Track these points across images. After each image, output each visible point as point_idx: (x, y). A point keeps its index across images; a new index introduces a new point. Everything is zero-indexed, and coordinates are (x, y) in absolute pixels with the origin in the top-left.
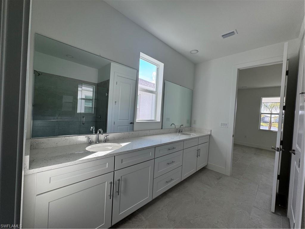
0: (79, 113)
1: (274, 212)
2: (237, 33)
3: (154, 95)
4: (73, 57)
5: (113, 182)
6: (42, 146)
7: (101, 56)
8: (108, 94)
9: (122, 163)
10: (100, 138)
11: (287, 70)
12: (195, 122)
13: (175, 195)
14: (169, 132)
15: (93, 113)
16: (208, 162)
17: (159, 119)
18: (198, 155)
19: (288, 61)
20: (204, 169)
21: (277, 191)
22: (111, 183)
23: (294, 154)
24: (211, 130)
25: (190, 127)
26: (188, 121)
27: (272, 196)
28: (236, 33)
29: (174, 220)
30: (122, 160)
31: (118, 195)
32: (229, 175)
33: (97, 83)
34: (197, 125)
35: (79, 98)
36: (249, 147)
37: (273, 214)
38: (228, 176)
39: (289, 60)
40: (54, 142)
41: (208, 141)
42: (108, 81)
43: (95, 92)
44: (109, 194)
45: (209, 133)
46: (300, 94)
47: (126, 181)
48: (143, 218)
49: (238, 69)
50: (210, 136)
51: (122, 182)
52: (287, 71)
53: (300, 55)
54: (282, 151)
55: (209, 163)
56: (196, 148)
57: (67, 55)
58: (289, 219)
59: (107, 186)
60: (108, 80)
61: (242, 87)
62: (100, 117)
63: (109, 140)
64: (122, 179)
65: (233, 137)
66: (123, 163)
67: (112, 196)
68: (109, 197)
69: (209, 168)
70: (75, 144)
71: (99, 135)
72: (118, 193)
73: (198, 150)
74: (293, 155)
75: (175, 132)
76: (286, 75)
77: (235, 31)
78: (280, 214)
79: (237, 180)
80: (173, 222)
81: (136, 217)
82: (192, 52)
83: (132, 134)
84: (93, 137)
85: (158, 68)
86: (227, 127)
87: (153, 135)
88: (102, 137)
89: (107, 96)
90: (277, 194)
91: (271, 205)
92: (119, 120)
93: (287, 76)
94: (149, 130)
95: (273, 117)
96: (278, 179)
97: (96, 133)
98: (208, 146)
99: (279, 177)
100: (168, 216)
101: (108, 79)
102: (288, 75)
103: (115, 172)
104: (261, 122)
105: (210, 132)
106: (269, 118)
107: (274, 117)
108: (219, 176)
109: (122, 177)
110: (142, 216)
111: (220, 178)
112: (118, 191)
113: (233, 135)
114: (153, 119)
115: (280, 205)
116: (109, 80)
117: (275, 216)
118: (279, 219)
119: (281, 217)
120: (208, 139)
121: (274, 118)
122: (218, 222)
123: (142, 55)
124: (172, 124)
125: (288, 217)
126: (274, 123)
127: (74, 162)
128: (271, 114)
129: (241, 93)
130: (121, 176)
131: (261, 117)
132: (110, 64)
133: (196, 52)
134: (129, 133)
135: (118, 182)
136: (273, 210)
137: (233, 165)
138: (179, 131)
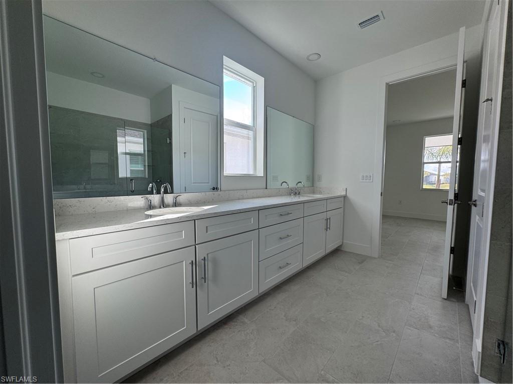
0: (122, 179)
1: (446, 298)
2: (384, 18)
3: (251, 133)
4: (103, 77)
5: (194, 262)
6: (70, 212)
7: (158, 59)
8: (170, 139)
9: (207, 232)
10: (166, 200)
11: (464, 79)
12: (320, 177)
13: (294, 288)
14: (279, 194)
15: (147, 177)
16: (343, 239)
17: (260, 173)
18: (327, 228)
19: (465, 64)
20: (337, 251)
21: (451, 273)
22: (192, 262)
23: (475, 205)
24: (346, 189)
25: (313, 186)
26: (308, 177)
27: (442, 278)
28: (382, 18)
29: (296, 320)
30: (207, 227)
31: (205, 282)
32: (377, 257)
33: (150, 123)
34: (323, 184)
35: (119, 151)
36: (405, 218)
37: (445, 301)
38: (375, 258)
39: (466, 61)
40: (89, 205)
41: (343, 206)
42: (169, 118)
43: (147, 139)
44: (191, 281)
45: (343, 193)
46: (484, 102)
47: (215, 262)
48: (246, 320)
49: (387, 84)
50: (345, 197)
51: (210, 264)
52: (463, 81)
53: (484, 56)
54: (458, 204)
55: (345, 241)
56: (324, 216)
57: (92, 73)
58: (468, 305)
59: (185, 268)
60: (169, 116)
61: (394, 121)
62: (160, 181)
63: (181, 205)
64: (209, 258)
65: (381, 195)
66: (209, 232)
67: (194, 284)
68: (191, 285)
69: (346, 248)
70: (124, 209)
71: (164, 195)
72: (203, 280)
73: (327, 219)
74: (473, 208)
75: (288, 195)
76: (463, 87)
77: (380, 15)
78: (455, 300)
79: (390, 262)
80: (294, 323)
81: (235, 320)
82: (310, 58)
83: (219, 195)
84: (155, 198)
85: (254, 87)
86: (371, 181)
87: (253, 198)
88: (169, 198)
89: (170, 143)
90: (450, 277)
91: (441, 289)
92: (193, 183)
93: (464, 89)
94: (247, 190)
95: (442, 175)
96: (451, 253)
97: (158, 192)
98: (342, 214)
99: (452, 250)
100: (285, 315)
101: (169, 114)
102: (465, 87)
103: (197, 246)
104: (424, 183)
105: (345, 191)
106: (437, 177)
107: (444, 175)
108: (362, 259)
109: (209, 255)
110: (245, 319)
111: (362, 262)
112: (203, 277)
113: (381, 193)
114: (251, 172)
115: (454, 288)
116: (171, 115)
117: (448, 303)
118: (455, 306)
119: (457, 303)
120: (343, 202)
121: (443, 177)
122: (363, 317)
123: (227, 61)
124: (283, 183)
125: (466, 303)
126: (444, 184)
127: (130, 225)
128: (440, 163)
129: (392, 130)
130: (207, 253)
131: (424, 176)
132: (170, 88)
133: (316, 56)
134: (214, 194)
135: (203, 261)
136: (445, 295)
137: (382, 243)
138: (296, 192)
